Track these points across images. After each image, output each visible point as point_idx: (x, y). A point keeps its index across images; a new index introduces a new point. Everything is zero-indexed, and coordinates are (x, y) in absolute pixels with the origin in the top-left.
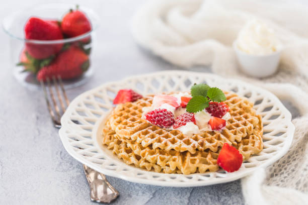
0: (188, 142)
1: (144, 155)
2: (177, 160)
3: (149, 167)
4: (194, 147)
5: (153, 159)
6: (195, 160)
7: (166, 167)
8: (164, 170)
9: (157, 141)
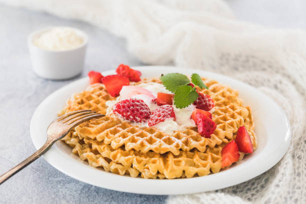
0: (169, 141)
1: (115, 157)
2: (158, 163)
3: (122, 170)
4: (177, 146)
5: (127, 161)
6: (180, 161)
7: (145, 170)
8: (143, 174)
9: (131, 141)
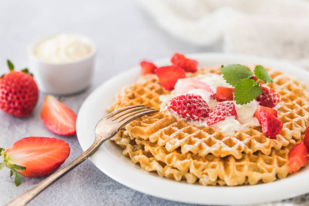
0: (230, 143)
1: (170, 160)
2: (217, 168)
3: (178, 175)
4: (239, 148)
6: (242, 166)
7: (204, 176)
8: (201, 180)
9: (188, 142)
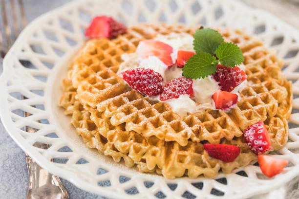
0: (177, 128)
1: (112, 137)
2: (158, 155)
3: (116, 157)
4: (186, 135)
5: (124, 147)
6: (185, 156)
7: (141, 163)
8: (138, 166)
9: (134, 119)
